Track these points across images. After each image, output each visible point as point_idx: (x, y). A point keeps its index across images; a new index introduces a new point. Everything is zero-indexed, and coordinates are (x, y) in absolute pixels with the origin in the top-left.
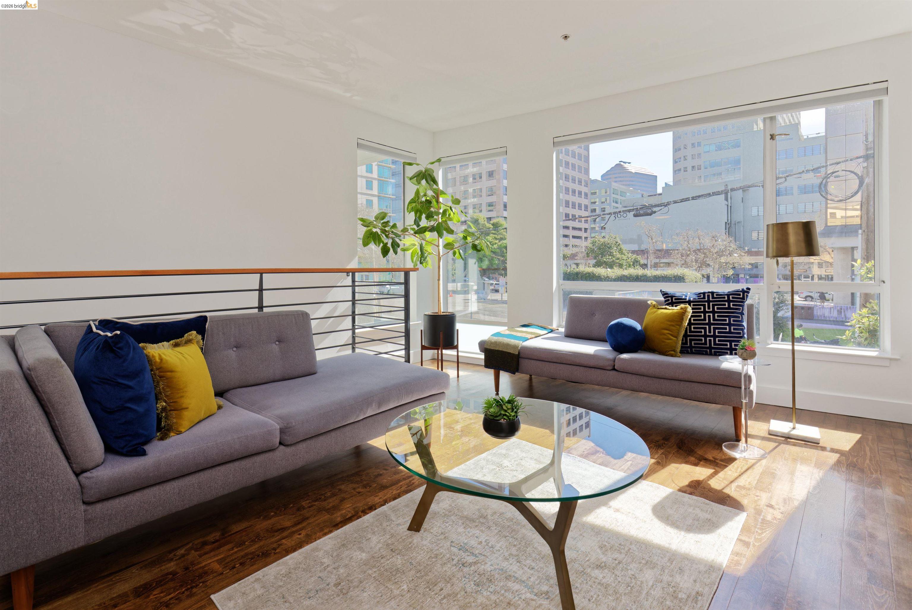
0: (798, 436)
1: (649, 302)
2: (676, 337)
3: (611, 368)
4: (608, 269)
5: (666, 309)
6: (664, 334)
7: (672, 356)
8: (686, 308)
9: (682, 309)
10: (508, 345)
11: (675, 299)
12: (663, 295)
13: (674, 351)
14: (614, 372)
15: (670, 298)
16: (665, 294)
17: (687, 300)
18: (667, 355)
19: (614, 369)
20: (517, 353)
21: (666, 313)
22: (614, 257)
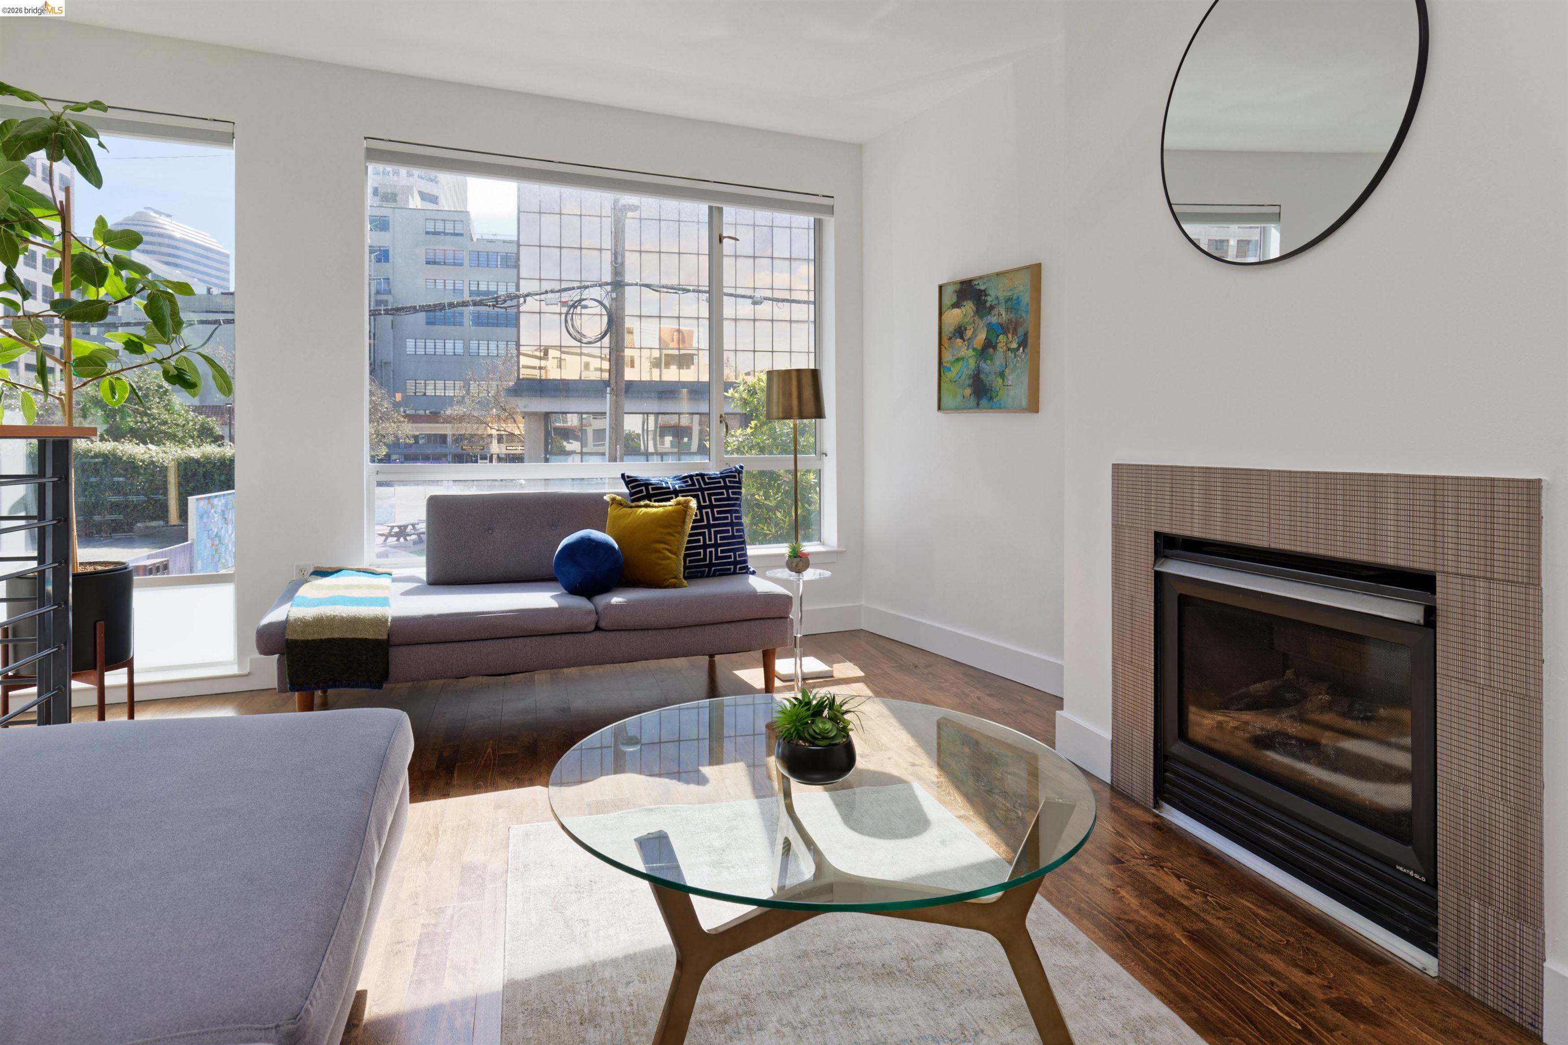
0: (812, 673)
1: (606, 498)
2: (675, 554)
3: (593, 627)
4: (150, 446)
5: (646, 506)
6: (658, 551)
7: (674, 586)
8: (687, 502)
9: (678, 504)
10: (355, 622)
11: (653, 489)
12: (627, 484)
13: (675, 578)
14: (598, 634)
15: (643, 488)
16: (629, 481)
17: (672, 489)
18: (665, 587)
19: (598, 628)
20: (385, 637)
21: (654, 514)
22: (154, 419)
